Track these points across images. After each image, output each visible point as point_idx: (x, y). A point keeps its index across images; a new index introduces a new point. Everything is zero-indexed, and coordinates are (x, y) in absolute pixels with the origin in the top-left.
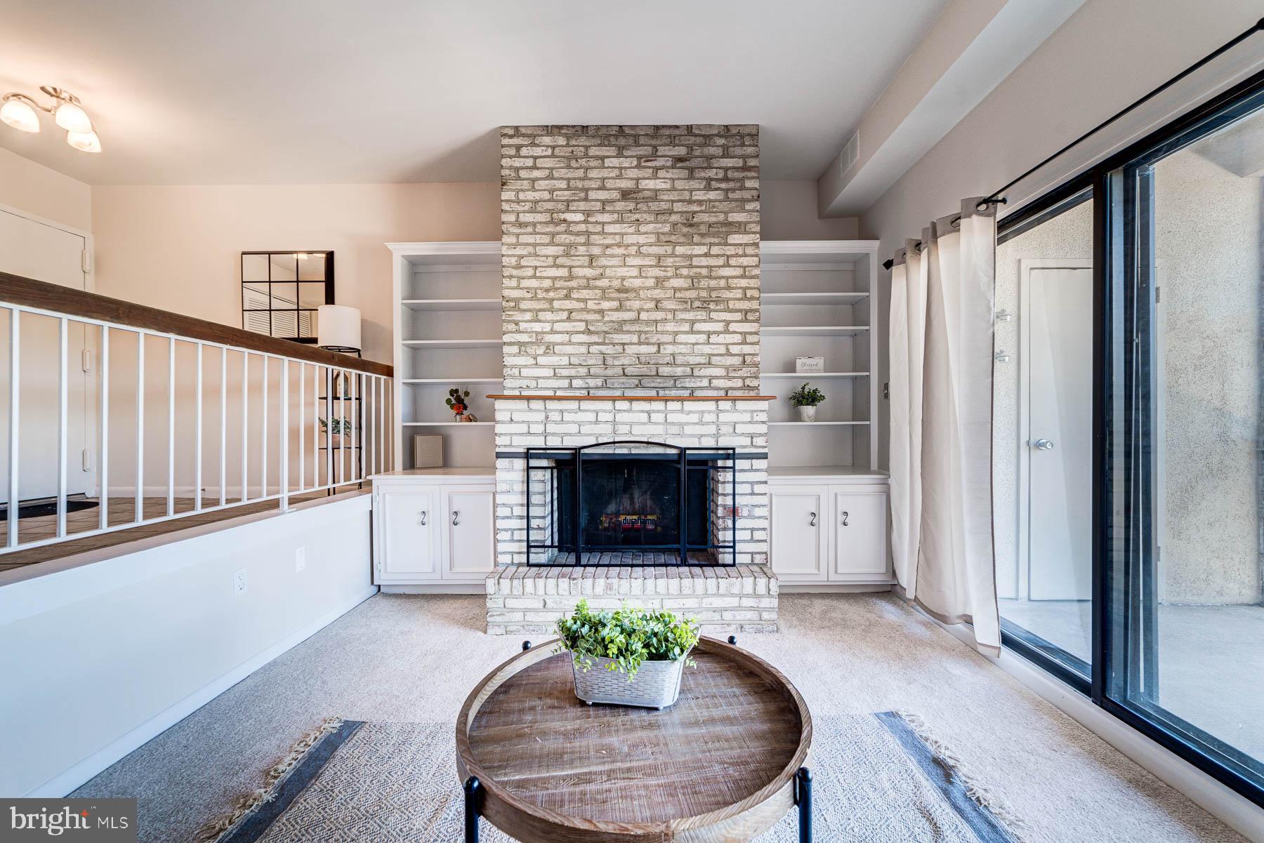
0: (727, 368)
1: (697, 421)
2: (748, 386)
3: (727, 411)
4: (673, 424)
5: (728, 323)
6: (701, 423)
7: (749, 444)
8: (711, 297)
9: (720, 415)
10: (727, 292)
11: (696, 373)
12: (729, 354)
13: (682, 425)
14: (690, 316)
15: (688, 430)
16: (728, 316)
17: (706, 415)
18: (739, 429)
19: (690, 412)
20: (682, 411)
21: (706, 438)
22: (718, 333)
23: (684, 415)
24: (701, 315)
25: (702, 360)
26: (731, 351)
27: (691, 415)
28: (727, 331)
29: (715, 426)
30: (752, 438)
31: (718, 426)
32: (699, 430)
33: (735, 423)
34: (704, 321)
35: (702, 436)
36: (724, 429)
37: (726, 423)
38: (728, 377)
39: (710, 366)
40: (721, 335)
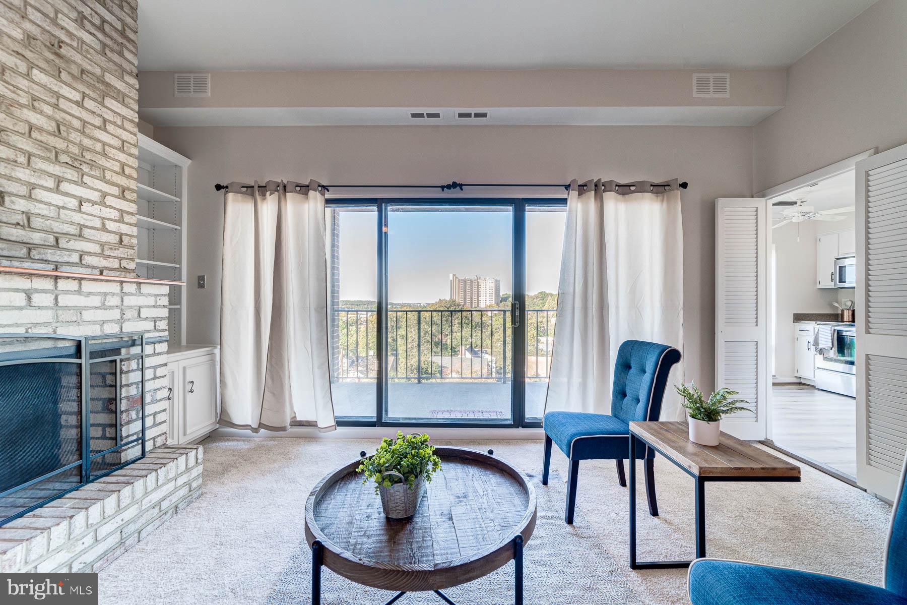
0: (102, 245)
1: (99, 305)
2: (125, 267)
3: (132, 294)
4: (67, 308)
5: (104, 195)
6: (103, 307)
7: (152, 328)
8: (83, 156)
9: (125, 298)
10: (103, 159)
11: (63, 243)
12: (104, 229)
13: (80, 310)
14: (57, 170)
15: (87, 315)
16: (106, 188)
17: (108, 298)
18: (145, 313)
19: (89, 294)
20: (79, 292)
21: (110, 324)
22: (94, 203)
23: (82, 297)
24: (71, 174)
25: (73, 230)
26: (107, 227)
27: (92, 297)
28: (102, 203)
29: (119, 311)
30: (155, 322)
31: (122, 310)
32: (101, 315)
33: (140, 307)
34: (75, 183)
35: (104, 322)
36: (129, 314)
37: (131, 307)
38: (102, 255)
39: (81, 238)
40: (96, 206)
